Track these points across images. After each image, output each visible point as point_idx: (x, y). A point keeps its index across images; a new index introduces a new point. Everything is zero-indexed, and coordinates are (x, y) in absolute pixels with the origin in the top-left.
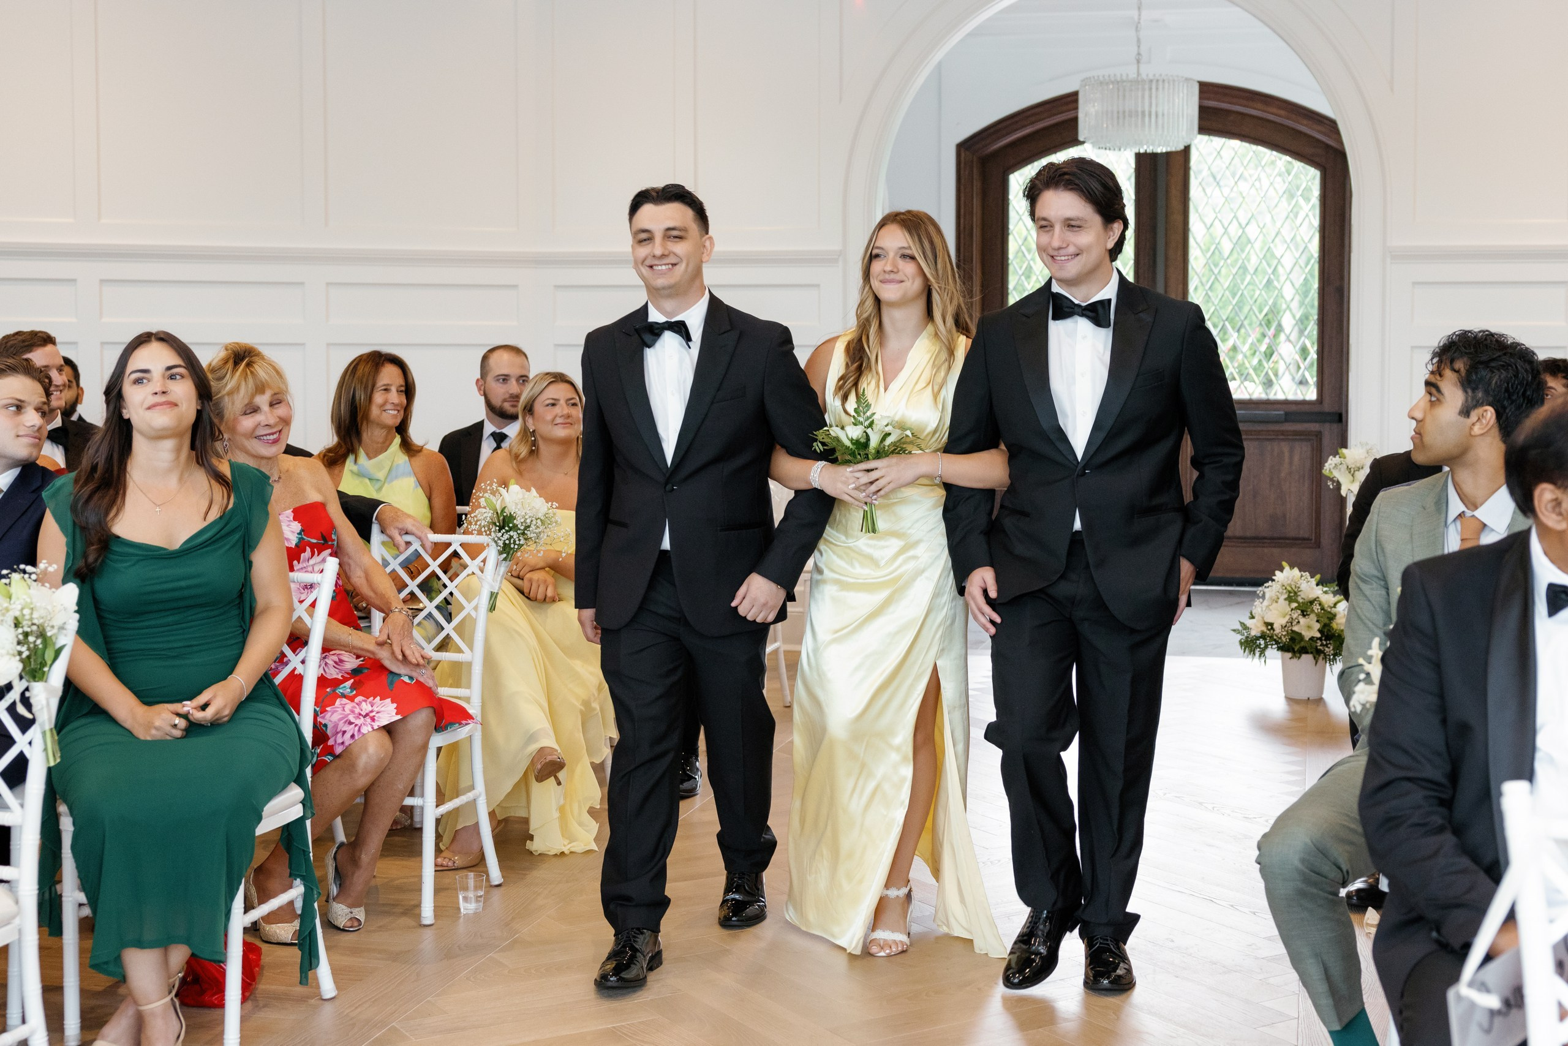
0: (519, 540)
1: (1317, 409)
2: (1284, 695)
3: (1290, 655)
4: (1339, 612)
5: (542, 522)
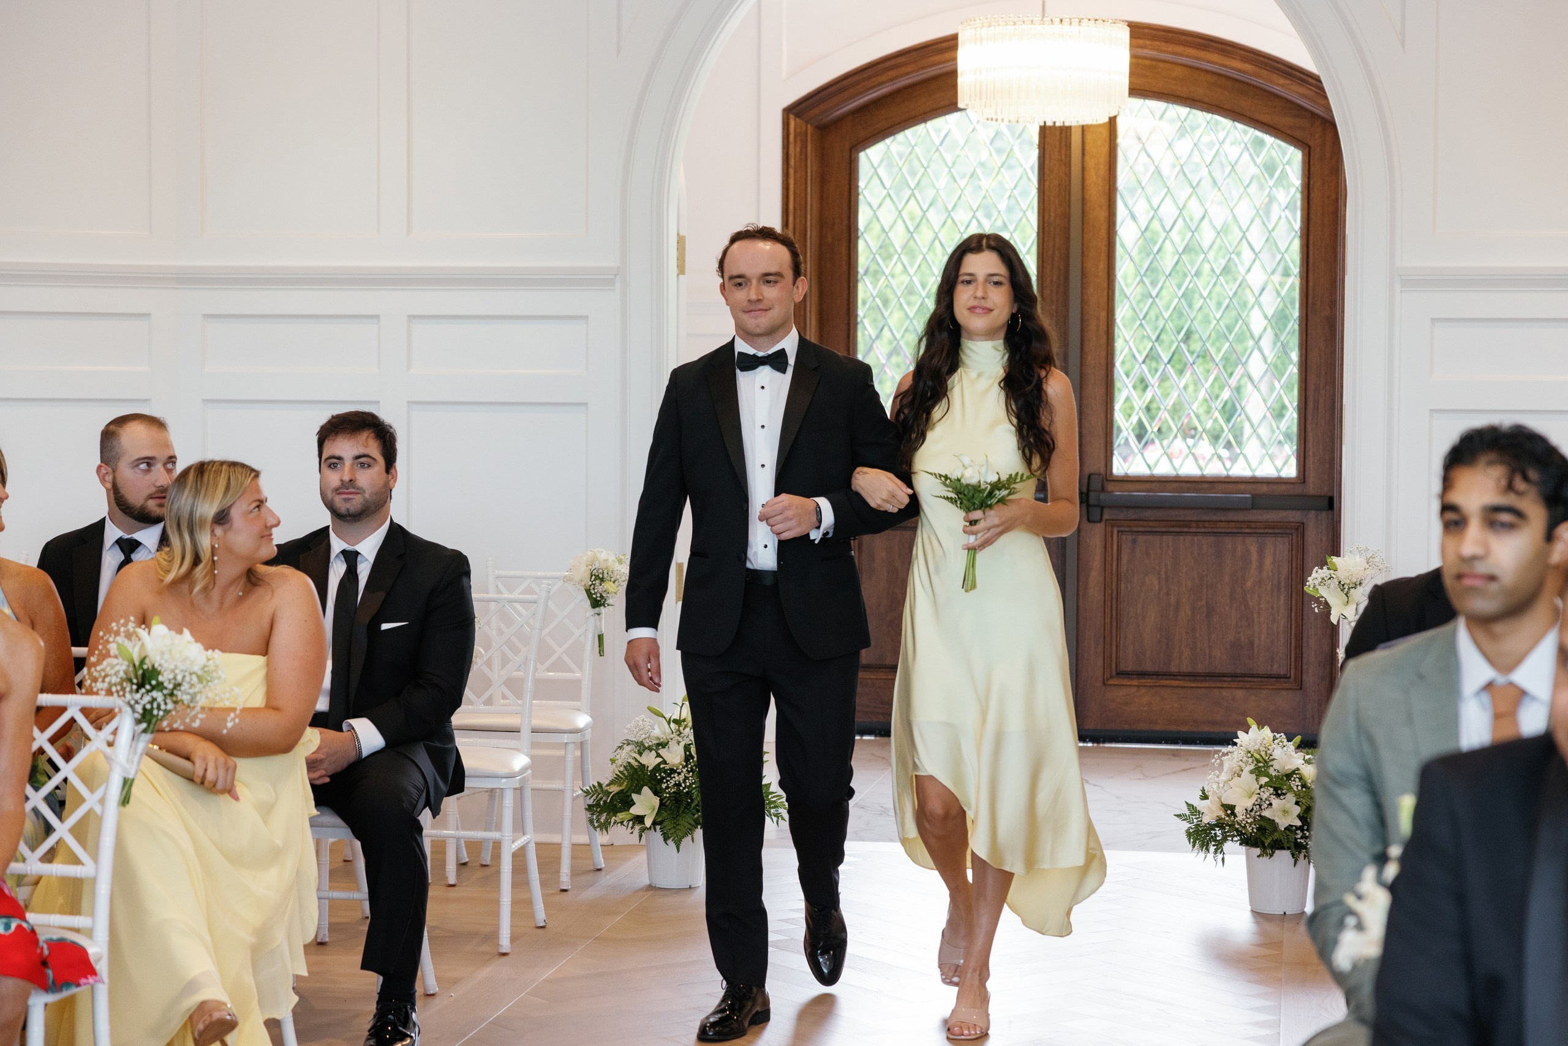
0: (166, 704)
1: (1298, 490)
2: (1249, 908)
3: (1258, 851)
5: (200, 679)
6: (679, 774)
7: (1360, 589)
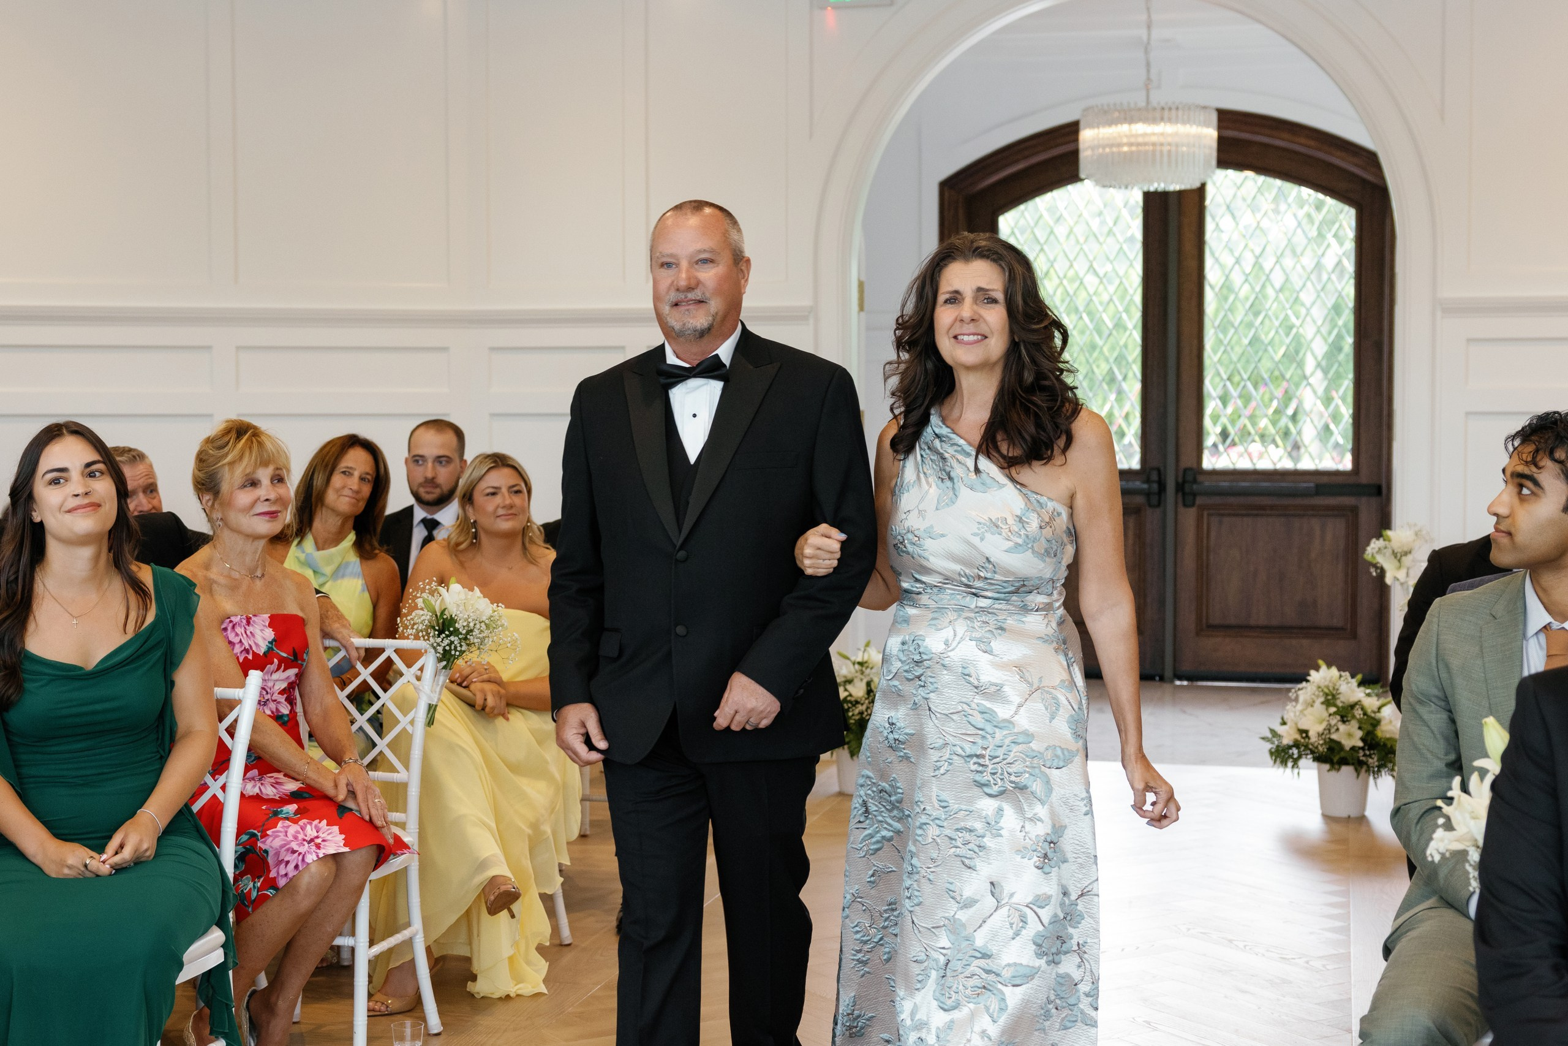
0: (461, 646)
1: (1352, 480)
2: (1319, 812)
3: (1327, 766)
4: (1384, 717)
5: (487, 626)
6: (862, 704)
7: (1410, 557)
